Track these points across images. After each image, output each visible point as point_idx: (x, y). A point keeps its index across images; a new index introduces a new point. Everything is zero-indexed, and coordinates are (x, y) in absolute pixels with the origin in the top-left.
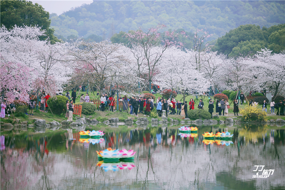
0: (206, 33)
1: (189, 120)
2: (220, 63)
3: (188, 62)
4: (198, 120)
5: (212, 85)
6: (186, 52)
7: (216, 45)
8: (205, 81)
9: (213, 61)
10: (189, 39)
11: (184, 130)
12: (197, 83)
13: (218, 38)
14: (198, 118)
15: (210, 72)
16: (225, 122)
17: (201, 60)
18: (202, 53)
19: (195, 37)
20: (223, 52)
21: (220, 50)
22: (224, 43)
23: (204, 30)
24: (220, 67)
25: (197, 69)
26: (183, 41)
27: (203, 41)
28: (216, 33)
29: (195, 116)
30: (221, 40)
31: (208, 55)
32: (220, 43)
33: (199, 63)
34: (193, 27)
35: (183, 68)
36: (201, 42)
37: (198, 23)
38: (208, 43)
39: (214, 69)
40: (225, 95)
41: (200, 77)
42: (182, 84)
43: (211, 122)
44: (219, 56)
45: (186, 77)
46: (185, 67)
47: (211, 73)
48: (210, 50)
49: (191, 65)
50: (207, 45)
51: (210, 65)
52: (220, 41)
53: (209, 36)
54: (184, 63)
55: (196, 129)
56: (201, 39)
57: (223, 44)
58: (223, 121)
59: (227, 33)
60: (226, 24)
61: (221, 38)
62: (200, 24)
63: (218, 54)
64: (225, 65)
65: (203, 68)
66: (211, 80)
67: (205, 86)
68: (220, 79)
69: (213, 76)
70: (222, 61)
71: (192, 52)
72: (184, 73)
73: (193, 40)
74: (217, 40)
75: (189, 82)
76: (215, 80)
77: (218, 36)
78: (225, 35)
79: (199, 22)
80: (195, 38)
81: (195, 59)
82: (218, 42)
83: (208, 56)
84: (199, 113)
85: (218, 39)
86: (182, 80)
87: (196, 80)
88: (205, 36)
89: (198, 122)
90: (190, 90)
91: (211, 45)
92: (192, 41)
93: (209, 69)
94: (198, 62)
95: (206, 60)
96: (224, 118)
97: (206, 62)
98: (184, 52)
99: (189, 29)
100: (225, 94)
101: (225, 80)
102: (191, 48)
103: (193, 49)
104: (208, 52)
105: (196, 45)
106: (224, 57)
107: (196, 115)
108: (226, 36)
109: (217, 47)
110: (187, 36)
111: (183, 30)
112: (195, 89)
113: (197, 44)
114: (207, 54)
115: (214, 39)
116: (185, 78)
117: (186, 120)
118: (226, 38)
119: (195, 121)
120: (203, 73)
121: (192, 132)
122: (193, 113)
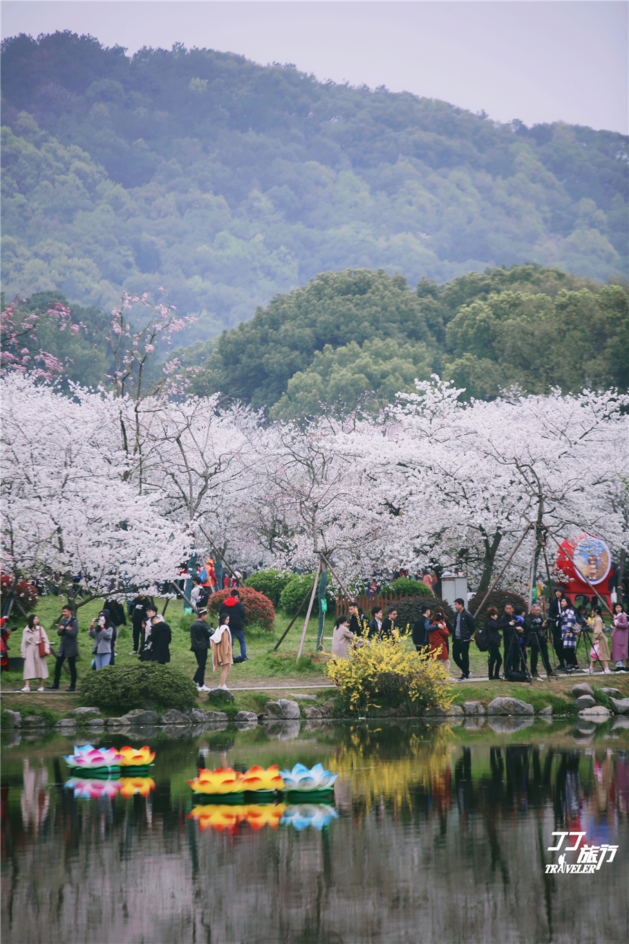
0: (164, 311)
1: (94, 716)
2: (235, 446)
3: (86, 447)
4: (137, 712)
5: (200, 551)
6: (77, 400)
7: (213, 365)
8: (168, 531)
9: (200, 437)
10: (89, 338)
11: (88, 762)
12: (132, 542)
13: (220, 335)
14: (139, 706)
15: (186, 490)
16: (260, 718)
17: (144, 433)
18: (149, 402)
19: (117, 328)
20: (247, 398)
21: (232, 390)
22: (251, 356)
23: (157, 297)
24: (236, 467)
25: (126, 476)
26: (60, 348)
27: (150, 347)
28: (209, 309)
29: (124, 695)
30: (236, 343)
31: (177, 413)
32: (231, 354)
33: (138, 448)
34: (105, 282)
35: (64, 472)
36: (142, 350)
37: (128, 265)
38: (176, 355)
39: (206, 477)
40: (260, 595)
41: (146, 513)
42: (61, 550)
43: (196, 722)
44: (228, 416)
45: (77, 514)
46: (71, 471)
47: (195, 495)
48: (187, 391)
49: (99, 460)
50: (171, 367)
51: (189, 455)
52: (230, 347)
53: (177, 325)
54: (69, 450)
55: (145, 757)
56: (142, 338)
57: (244, 359)
58: (251, 715)
59: (259, 309)
60: (254, 269)
61: (233, 333)
62: (135, 271)
63: (224, 404)
64: (255, 456)
65: (159, 473)
66: (195, 526)
67: (166, 554)
68: (233, 521)
69: (202, 508)
70: (242, 437)
71: (103, 396)
72: (69, 495)
73: (109, 344)
74: (214, 340)
75: (95, 537)
76: (214, 528)
77: (220, 323)
78: (251, 317)
79: (131, 259)
80: (117, 335)
81: (119, 431)
82: (221, 351)
83: (177, 416)
84: (140, 680)
85: (223, 338)
86: (59, 530)
87: (124, 525)
88: (159, 327)
89: (137, 722)
90: (98, 574)
91: (189, 364)
92: (103, 347)
93: (182, 478)
94: (131, 444)
95: (169, 434)
96: (256, 699)
97: (167, 446)
98: (66, 402)
99: (88, 291)
100: (257, 589)
101: (258, 524)
102: (99, 379)
103: (107, 383)
104: (179, 399)
105: (123, 367)
106: (253, 419)
107: (128, 689)
108: (259, 322)
109: (218, 375)
110: (76, 327)
111: (60, 297)
112: (122, 568)
113: (127, 361)
114: (173, 405)
115: (204, 338)
116: (73, 516)
117: (85, 716)
118: (256, 333)
119: (123, 719)
120: (155, 496)
121: (126, 771)
122: (114, 683)
